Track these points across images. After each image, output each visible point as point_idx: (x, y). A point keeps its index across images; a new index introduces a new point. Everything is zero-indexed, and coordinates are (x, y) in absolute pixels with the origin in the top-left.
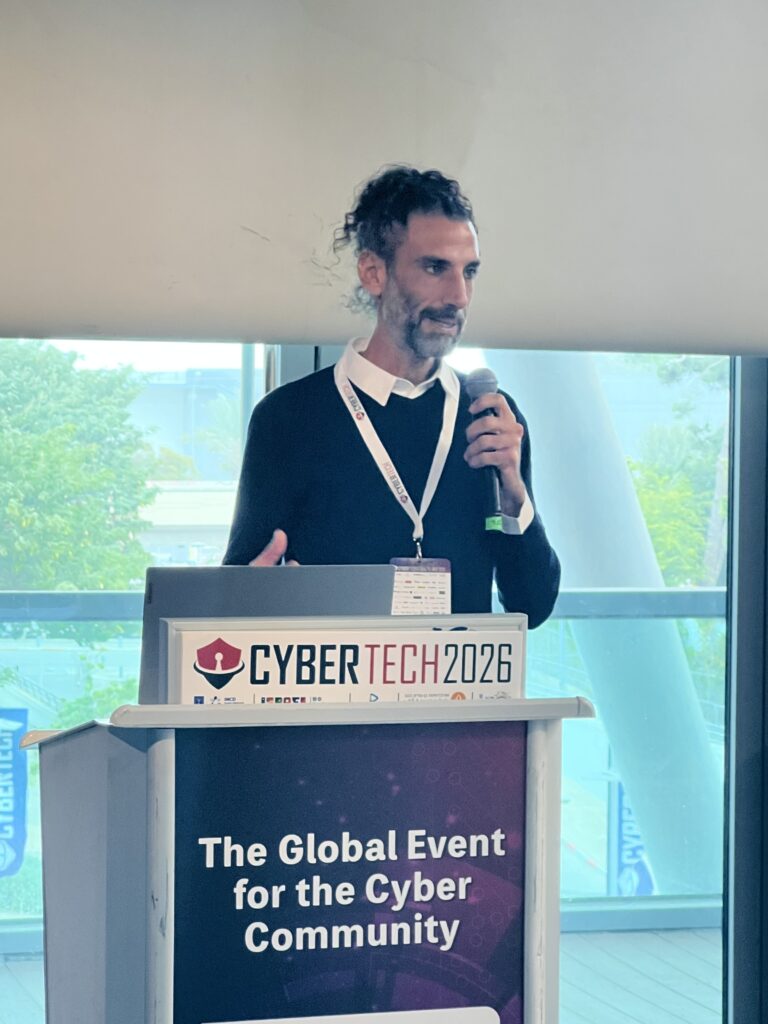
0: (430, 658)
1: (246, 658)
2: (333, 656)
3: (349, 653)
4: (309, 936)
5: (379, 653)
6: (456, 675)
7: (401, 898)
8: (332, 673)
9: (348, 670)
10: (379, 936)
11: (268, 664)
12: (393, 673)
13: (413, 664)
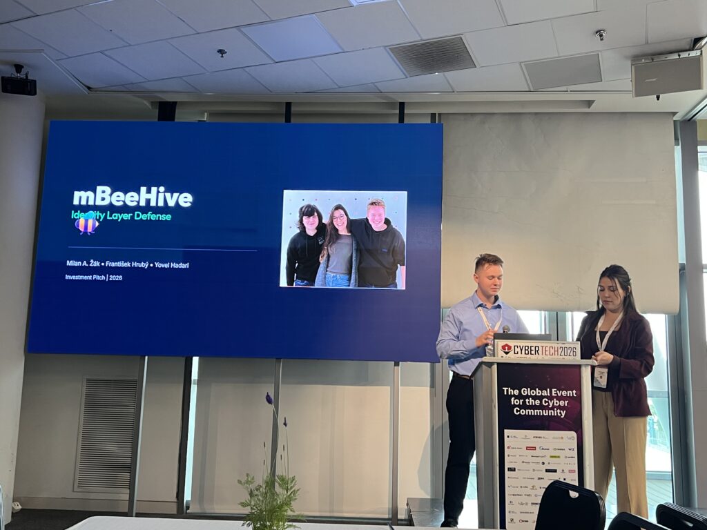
0: (556, 350)
1: (513, 348)
2: (533, 348)
3: (537, 349)
4: (530, 412)
5: (544, 348)
6: (563, 354)
7: (551, 405)
8: (533, 352)
9: (537, 352)
10: (546, 413)
11: (518, 350)
12: (548, 353)
13: (552, 351)
